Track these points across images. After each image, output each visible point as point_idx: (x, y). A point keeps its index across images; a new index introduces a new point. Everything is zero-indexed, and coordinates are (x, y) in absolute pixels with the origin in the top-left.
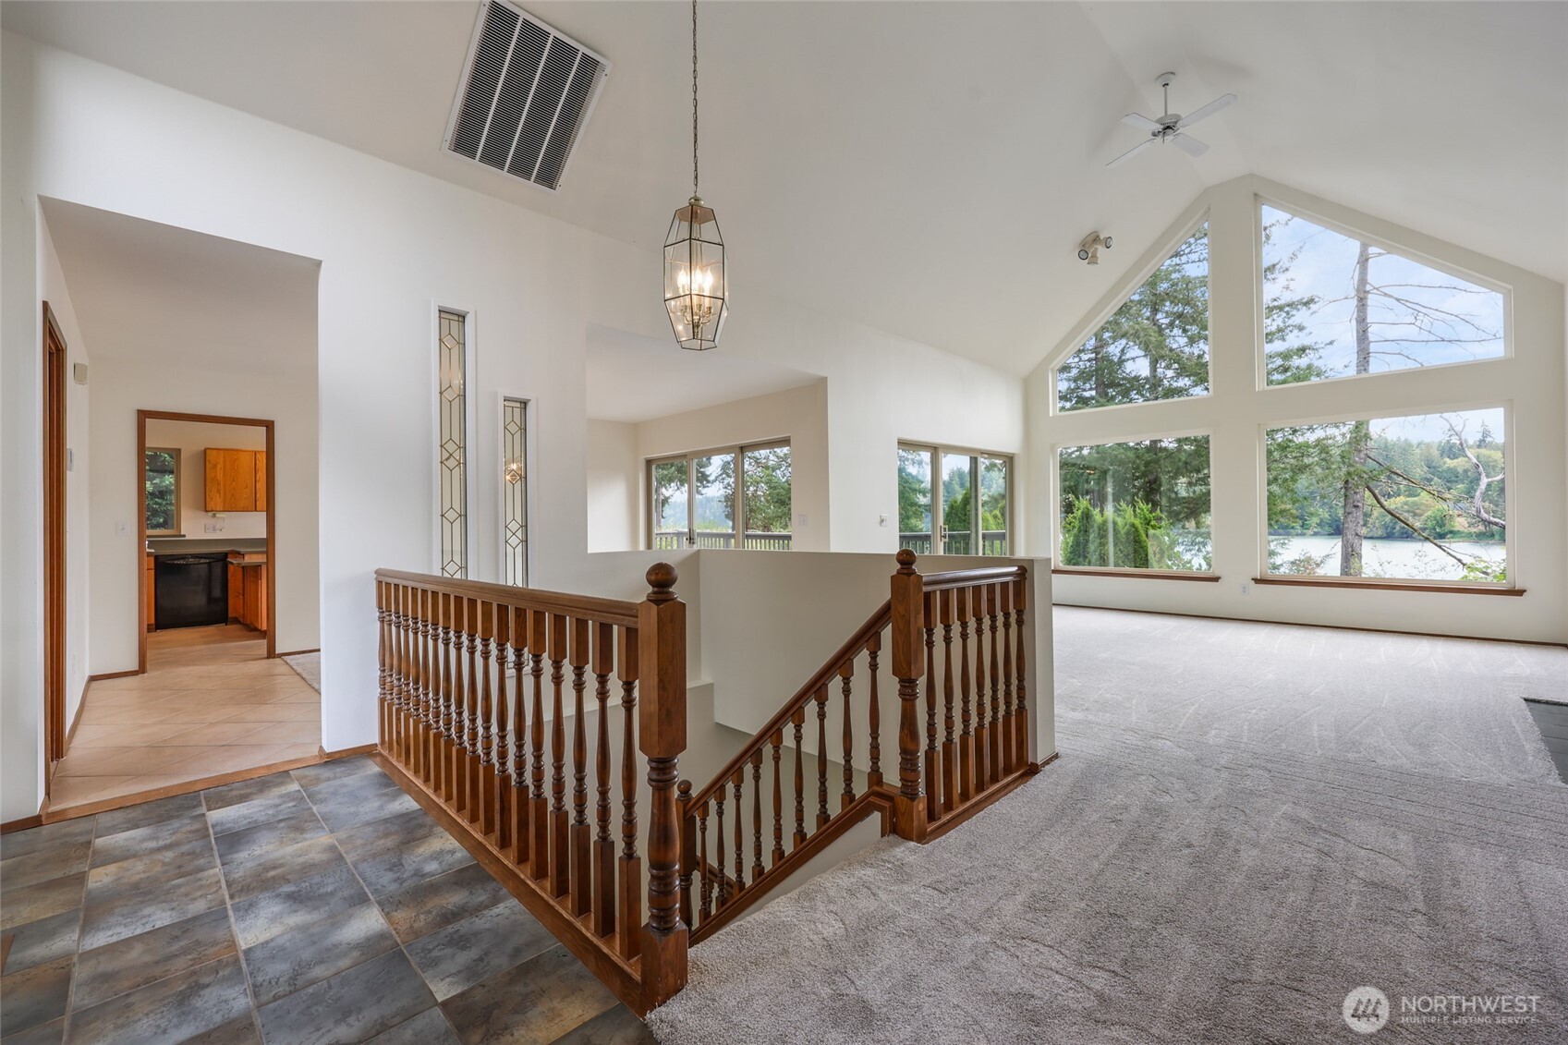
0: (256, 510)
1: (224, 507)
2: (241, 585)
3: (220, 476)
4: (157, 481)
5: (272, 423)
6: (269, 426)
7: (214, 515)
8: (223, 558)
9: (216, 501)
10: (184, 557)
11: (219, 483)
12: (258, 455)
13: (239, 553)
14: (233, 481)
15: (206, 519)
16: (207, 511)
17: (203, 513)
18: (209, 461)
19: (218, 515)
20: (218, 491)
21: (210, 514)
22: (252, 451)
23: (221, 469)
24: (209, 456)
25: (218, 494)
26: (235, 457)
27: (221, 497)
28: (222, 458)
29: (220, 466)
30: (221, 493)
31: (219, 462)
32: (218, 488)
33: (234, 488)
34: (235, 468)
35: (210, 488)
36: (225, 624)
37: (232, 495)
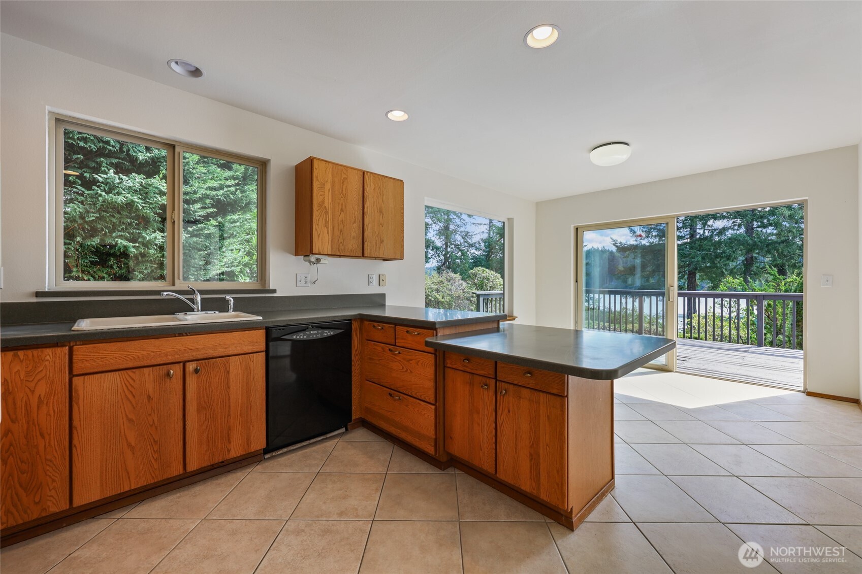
0: (363, 256)
1: (332, 249)
3: (328, 201)
7: (318, 260)
9: (322, 238)
11: (327, 213)
12: (366, 177)
14: (342, 210)
18: (316, 178)
19: (322, 261)
20: (326, 226)
22: (361, 170)
23: (329, 190)
24: (316, 169)
25: (326, 229)
26: (344, 176)
27: (328, 233)
28: (330, 175)
29: (328, 186)
30: (327, 228)
31: (327, 182)
32: (326, 220)
33: (342, 221)
34: (344, 192)
35: (317, 218)
36: (343, 430)
37: (341, 231)
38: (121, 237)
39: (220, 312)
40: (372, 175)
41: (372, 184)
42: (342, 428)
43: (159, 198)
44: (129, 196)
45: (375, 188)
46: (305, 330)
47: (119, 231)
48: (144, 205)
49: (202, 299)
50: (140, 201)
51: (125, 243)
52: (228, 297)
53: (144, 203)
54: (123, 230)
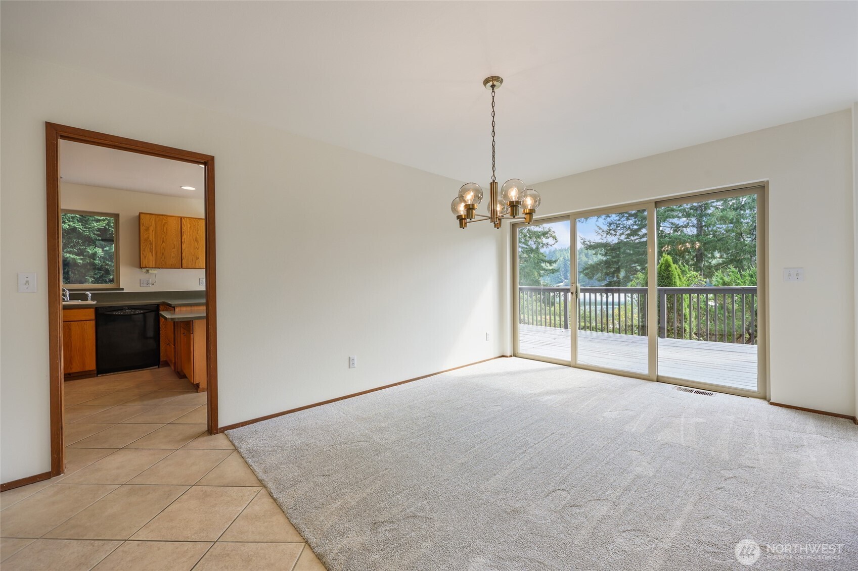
0: (182, 267)
1: (156, 264)
2: (172, 336)
3: (152, 237)
4: (107, 248)
5: (212, 158)
6: (208, 162)
7: (148, 271)
8: (156, 310)
9: (149, 259)
10: (121, 308)
11: (151, 244)
12: (183, 220)
13: (170, 305)
14: (163, 242)
15: (140, 275)
16: (141, 268)
17: (138, 270)
18: (143, 224)
19: (150, 272)
20: (151, 250)
21: (144, 270)
22: (179, 217)
23: (153, 231)
24: (142, 219)
25: (150, 253)
26: (164, 221)
27: (152, 255)
28: (153, 222)
29: (152, 229)
30: (152, 253)
31: (151, 226)
32: (150, 248)
33: (164, 248)
34: (165, 231)
35: (144, 248)
36: (157, 367)
37: (163, 254)
38: (70, 252)
39: (82, 301)
40: (188, 219)
41: (188, 224)
42: (156, 366)
43: (95, 224)
44: (71, 223)
45: (190, 227)
46: (122, 309)
47: (69, 248)
48: (84, 229)
49: (70, 294)
50: (81, 227)
51: (72, 256)
52: (87, 293)
53: (84, 228)
54: (71, 247)
